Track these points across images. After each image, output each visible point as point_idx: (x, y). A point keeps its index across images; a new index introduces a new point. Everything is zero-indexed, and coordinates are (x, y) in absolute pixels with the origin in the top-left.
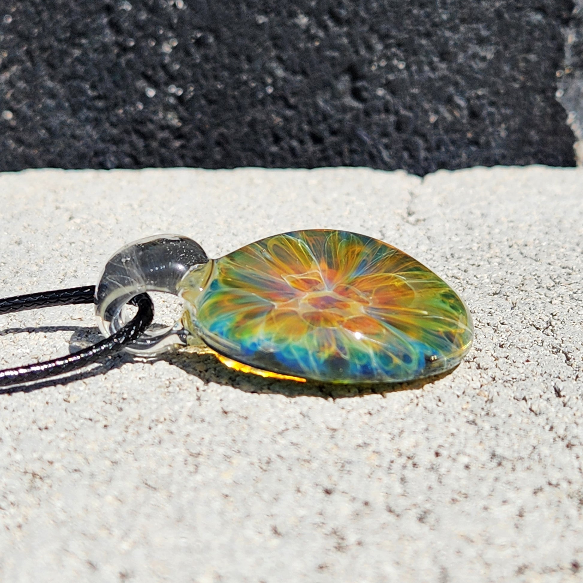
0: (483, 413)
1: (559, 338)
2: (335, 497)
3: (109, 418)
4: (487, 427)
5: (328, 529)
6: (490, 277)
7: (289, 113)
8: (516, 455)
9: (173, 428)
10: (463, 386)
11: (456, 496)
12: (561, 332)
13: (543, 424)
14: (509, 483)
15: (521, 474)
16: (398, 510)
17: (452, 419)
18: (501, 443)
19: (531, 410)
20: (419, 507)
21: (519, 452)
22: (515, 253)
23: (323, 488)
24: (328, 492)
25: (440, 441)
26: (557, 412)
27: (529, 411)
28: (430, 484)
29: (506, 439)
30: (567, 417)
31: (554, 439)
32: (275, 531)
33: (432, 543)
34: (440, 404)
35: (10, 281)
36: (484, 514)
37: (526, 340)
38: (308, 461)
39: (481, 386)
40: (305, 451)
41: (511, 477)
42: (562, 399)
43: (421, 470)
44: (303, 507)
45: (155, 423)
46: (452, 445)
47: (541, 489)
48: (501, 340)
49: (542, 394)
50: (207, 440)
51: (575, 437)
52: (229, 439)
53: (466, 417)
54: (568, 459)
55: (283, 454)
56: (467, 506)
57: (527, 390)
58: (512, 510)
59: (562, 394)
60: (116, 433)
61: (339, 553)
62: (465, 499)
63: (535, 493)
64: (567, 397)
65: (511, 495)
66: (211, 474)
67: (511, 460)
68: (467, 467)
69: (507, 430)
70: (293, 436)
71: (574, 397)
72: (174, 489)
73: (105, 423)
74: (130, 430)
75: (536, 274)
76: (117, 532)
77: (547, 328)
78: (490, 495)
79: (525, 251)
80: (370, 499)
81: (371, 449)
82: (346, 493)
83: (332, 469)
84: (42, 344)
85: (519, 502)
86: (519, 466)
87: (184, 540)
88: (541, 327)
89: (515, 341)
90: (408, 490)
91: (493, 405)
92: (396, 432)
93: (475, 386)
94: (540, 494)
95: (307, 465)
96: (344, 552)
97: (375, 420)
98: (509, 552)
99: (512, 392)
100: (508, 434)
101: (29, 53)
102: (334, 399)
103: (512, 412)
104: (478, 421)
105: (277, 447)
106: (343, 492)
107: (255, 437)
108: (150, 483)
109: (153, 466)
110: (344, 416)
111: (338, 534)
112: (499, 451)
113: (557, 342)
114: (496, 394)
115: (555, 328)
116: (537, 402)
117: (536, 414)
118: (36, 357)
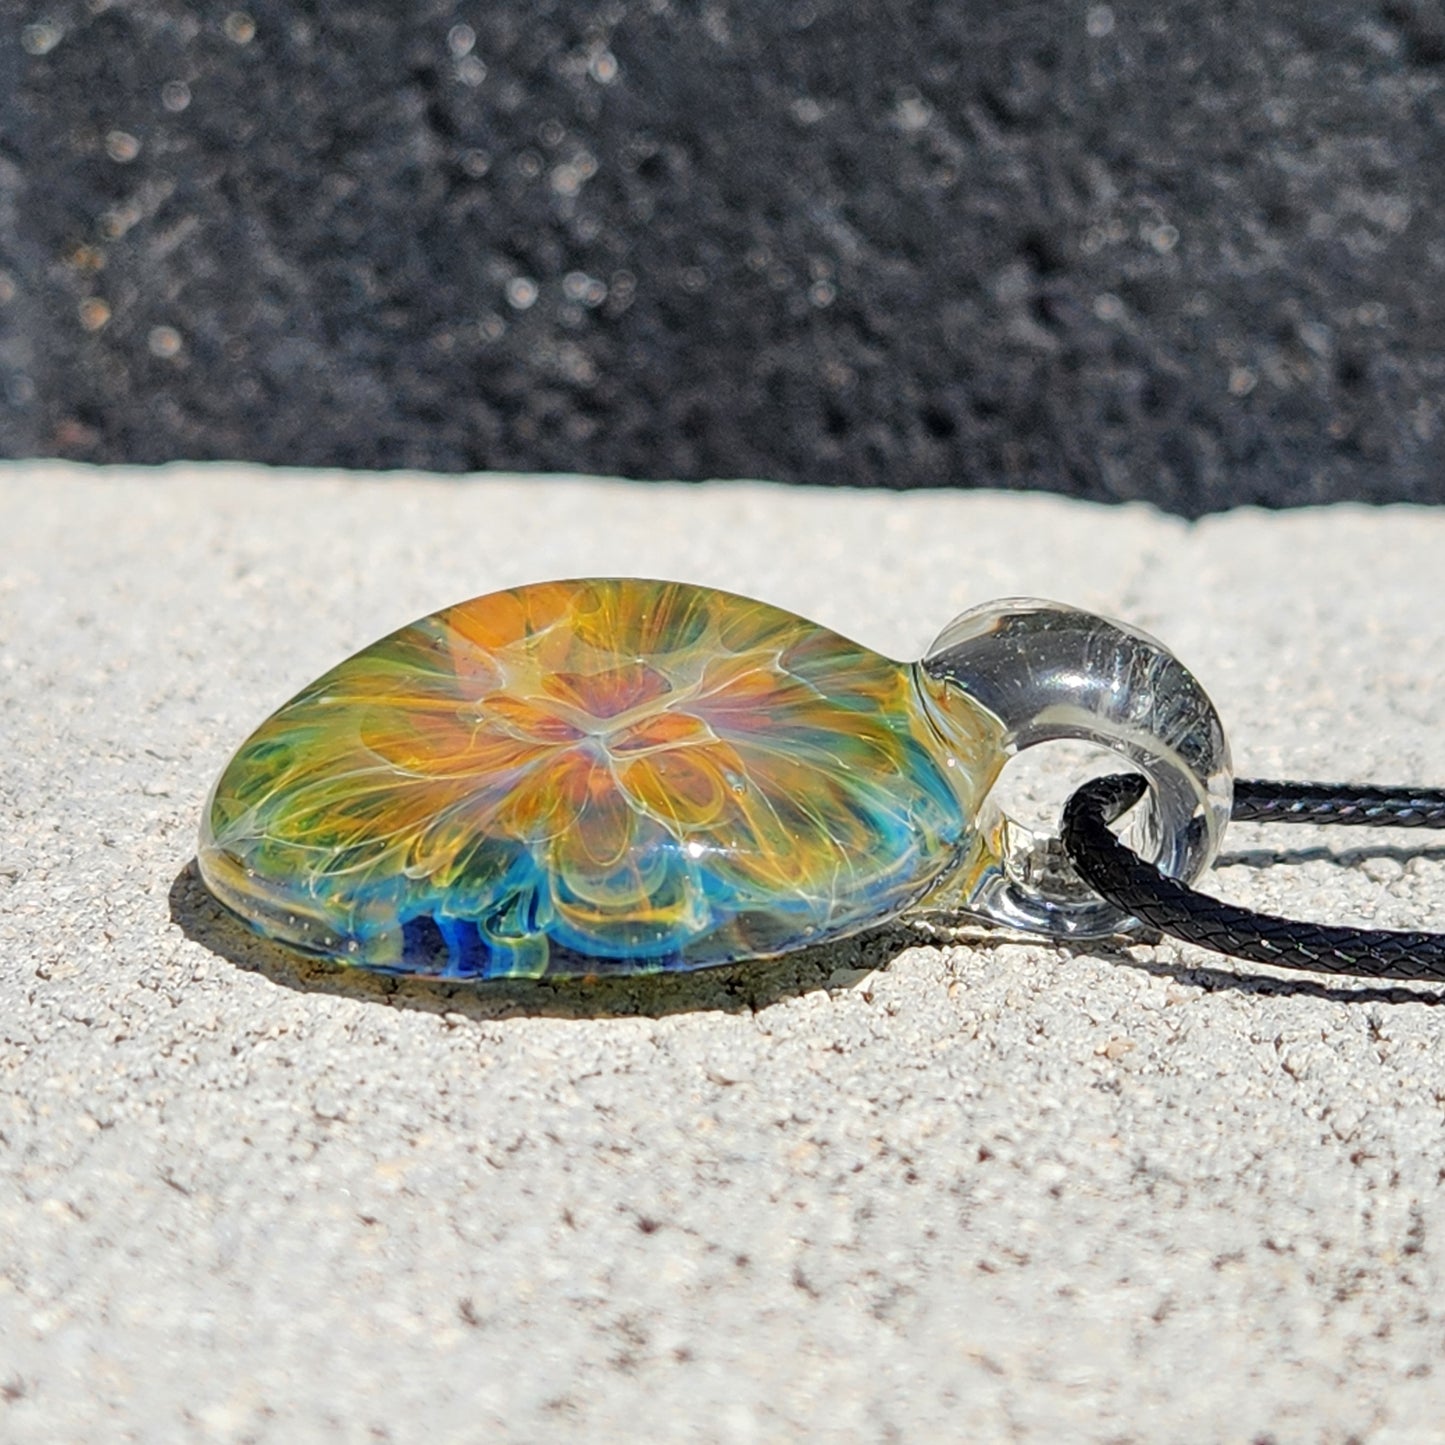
0: (1149, 1067)
1: (1425, 902)
2: (661, 1239)
3: (135, 1022)
4: (1146, 1098)
5: (608, 1316)
6: (1287, 753)
7: (871, 357)
8: (1203, 1172)
9: (295, 1053)
10: (1119, 999)
11: (993, 1259)
12: (1432, 888)
13: (1305, 1102)
14: (1154, 1235)
15: (1196, 1216)
16: (818, 1282)
17: (1056, 1077)
18: (1170, 1139)
19: (1285, 1067)
20: (885, 1280)
21: (1211, 1165)
22: (1376, 702)
23: (640, 1217)
24: (648, 1227)
25: (1003, 1125)
26: (1354, 1076)
27: (1280, 1069)
28: (931, 1224)
29: (1188, 1130)
30: (1378, 1091)
31: (1324, 1140)
32: (468, 1315)
33: (883, 1368)
34: (1037, 1038)
35: (24, 701)
36: (1054, 1307)
37: (1331, 903)
38: (624, 1152)
39: (1169, 1004)
40: (623, 1125)
41: (1167, 1221)
42: (1379, 1045)
43: (922, 1189)
44: (566, 1258)
45: (252, 1038)
46: (1032, 1135)
47: (1239, 1257)
48: (1262, 897)
49: (1330, 1030)
50: (370, 1087)
51: (1380, 1137)
52: (431, 1088)
53: (1096, 1071)
54: (1344, 1187)
55: (562, 1129)
56: (1015, 1283)
57: (1293, 1019)
58: (1140, 1301)
59: (1383, 1032)
60: (139, 1056)
61: (618, 1375)
62: (1017, 1267)
63: (1218, 1265)
64: (1396, 1042)
65: (1149, 1265)
66: (350, 1163)
67: (1178, 1183)
68: (1055, 1192)
69: (1196, 1112)
70: (604, 1092)
71: (1415, 1043)
72: (234, 1193)
73: (119, 1030)
74: (179, 1052)
75: (1413, 754)
76: (38, 1288)
77: (1400, 879)
78: (1091, 1263)
79: (1406, 700)
80: (754, 1251)
81: (806, 1132)
82: (696, 1234)
83: (680, 1174)
84: (39, 843)
85: (1164, 1284)
86: (1197, 1198)
87: (207, 1316)
88: (1385, 876)
89: (1299, 903)
90: (866, 1237)
91: (1182, 1049)
92: (891, 1095)
93: (1148, 1002)
94: (1231, 1270)
95: (615, 1158)
96: (630, 1374)
97: (845, 1065)
98: (1091, 1401)
99: (1247, 1022)
100: (1197, 1120)
101: (226, 186)
102: (755, 1010)
103: (1229, 1069)
104: (1129, 1085)
105: (553, 1112)
106: (688, 1231)
107: (505, 1086)
108: (178, 1178)
109: (202, 1137)
110: (764, 1052)
111: (632, 1329)
112: (1156, 1158)
113: (1414, 911)
114: (1200, 1024)
115: (1423, 880)
116: (1307, 1049)
117: (1297, 1079)
118: (10, 871)
